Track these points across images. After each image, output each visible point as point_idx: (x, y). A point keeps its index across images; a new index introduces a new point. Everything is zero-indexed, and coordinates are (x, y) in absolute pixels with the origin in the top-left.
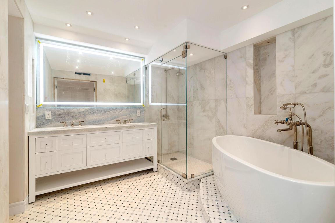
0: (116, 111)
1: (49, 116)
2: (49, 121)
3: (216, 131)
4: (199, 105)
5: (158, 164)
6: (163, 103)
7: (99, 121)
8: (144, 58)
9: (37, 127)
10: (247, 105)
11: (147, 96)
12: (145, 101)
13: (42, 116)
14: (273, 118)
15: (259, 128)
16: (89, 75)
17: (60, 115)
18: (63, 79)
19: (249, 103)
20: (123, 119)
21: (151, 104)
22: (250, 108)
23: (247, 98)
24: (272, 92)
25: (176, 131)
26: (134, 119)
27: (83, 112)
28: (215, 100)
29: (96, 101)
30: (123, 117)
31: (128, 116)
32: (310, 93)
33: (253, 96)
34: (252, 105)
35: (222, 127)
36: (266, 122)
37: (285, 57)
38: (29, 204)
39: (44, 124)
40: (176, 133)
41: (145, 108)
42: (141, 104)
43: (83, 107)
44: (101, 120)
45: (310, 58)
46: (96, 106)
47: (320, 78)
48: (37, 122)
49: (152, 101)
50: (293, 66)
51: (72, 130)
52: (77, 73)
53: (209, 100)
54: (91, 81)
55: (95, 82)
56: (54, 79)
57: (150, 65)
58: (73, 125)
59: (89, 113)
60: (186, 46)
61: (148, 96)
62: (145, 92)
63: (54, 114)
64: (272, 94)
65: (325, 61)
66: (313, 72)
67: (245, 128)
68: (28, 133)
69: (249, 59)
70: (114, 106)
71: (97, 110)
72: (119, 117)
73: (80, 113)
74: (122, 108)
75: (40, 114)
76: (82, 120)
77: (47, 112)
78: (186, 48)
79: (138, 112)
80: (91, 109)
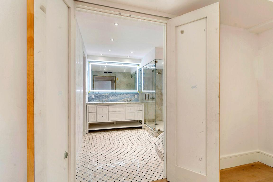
0: (123, 95)
1: (93, 97)
2: (93, 99)
5: (145, 124)
6: (151, 90)
7: (115, 100)
8: (139, 64)
9: (88, 102)
11: (140, 86)
12: (139, 89)
13: (90, 97)
16: (111, 73)
17: (97, 96)
18: (98, 76)
20: (127, 99)
21: (143, 91)
25: (159, 108)
26: (133, 99)
27: (107, 95)
29: (115, 90)
30: (127, 98)
31: (130, 97)
38: (87, 133)
39: (91, 101)
40: (160, 109)
41: (140, 94)
42: (137, 91)
43: (108, 93)
44: (116, 100)
46: (115, 92)
48: (88, 100)
49: (143, 89)
51: (102, 103)
52: (105, 72)
54: (113, 77)
55: (115, 77)
56: (93, 77)
57: (143, 69)
58: (103, 101)
59: (110, 96)
60: (155, 61)
61: (142, 87)
62: (139, 84)
63: (95, 96)
68: (86, 104)
70: (122, 92)
71: (114, 94)
72: (125, 98)
73: (106, 95)
74: (126, 94)
75: (90, 96)
76: (107, 99)
77: (92, 95)
78: (155, 62)
79: (136, 95)
80: (111, 94)
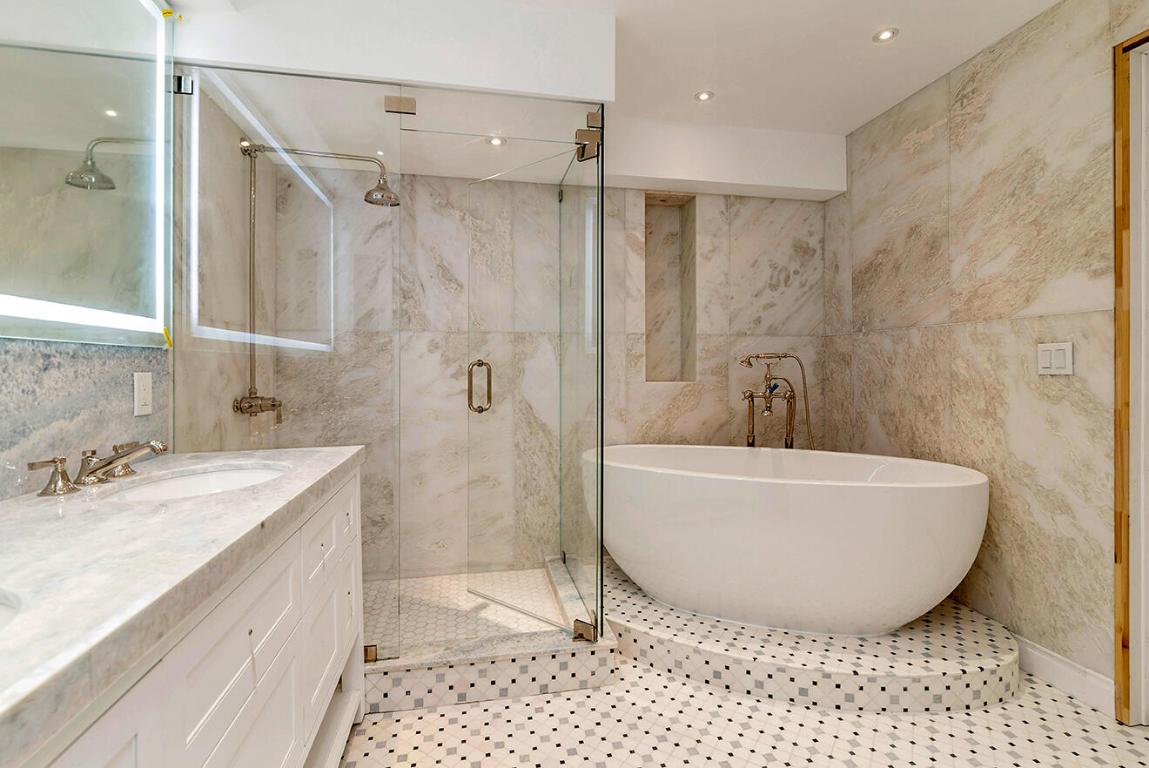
3: (517, 445)
4: (430, 351)
10: (627, 355)
14: (689, 388)
15: (659, 417)
19: (633, 352)
22: (636, 364)
23: (629, 334)
24: (658, 325)
28: (512, 336)
32: (752, 335)
33: (644, 330)
34: (641, 356)
35: (543, 427)
36: (675, 399)
37: (713, 251)
41: (171, 358)
45: (753, 266)
47: (765, 308)
50: (726, 275)
53: (485, 333)
64: (658, 330)
65: (771, 278)
66: (756, 296)
67: (622, 420)
69: (634, 229)
79: (143, 382)
